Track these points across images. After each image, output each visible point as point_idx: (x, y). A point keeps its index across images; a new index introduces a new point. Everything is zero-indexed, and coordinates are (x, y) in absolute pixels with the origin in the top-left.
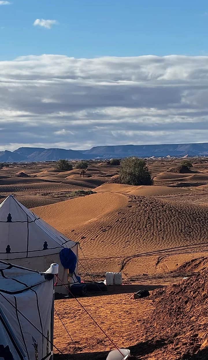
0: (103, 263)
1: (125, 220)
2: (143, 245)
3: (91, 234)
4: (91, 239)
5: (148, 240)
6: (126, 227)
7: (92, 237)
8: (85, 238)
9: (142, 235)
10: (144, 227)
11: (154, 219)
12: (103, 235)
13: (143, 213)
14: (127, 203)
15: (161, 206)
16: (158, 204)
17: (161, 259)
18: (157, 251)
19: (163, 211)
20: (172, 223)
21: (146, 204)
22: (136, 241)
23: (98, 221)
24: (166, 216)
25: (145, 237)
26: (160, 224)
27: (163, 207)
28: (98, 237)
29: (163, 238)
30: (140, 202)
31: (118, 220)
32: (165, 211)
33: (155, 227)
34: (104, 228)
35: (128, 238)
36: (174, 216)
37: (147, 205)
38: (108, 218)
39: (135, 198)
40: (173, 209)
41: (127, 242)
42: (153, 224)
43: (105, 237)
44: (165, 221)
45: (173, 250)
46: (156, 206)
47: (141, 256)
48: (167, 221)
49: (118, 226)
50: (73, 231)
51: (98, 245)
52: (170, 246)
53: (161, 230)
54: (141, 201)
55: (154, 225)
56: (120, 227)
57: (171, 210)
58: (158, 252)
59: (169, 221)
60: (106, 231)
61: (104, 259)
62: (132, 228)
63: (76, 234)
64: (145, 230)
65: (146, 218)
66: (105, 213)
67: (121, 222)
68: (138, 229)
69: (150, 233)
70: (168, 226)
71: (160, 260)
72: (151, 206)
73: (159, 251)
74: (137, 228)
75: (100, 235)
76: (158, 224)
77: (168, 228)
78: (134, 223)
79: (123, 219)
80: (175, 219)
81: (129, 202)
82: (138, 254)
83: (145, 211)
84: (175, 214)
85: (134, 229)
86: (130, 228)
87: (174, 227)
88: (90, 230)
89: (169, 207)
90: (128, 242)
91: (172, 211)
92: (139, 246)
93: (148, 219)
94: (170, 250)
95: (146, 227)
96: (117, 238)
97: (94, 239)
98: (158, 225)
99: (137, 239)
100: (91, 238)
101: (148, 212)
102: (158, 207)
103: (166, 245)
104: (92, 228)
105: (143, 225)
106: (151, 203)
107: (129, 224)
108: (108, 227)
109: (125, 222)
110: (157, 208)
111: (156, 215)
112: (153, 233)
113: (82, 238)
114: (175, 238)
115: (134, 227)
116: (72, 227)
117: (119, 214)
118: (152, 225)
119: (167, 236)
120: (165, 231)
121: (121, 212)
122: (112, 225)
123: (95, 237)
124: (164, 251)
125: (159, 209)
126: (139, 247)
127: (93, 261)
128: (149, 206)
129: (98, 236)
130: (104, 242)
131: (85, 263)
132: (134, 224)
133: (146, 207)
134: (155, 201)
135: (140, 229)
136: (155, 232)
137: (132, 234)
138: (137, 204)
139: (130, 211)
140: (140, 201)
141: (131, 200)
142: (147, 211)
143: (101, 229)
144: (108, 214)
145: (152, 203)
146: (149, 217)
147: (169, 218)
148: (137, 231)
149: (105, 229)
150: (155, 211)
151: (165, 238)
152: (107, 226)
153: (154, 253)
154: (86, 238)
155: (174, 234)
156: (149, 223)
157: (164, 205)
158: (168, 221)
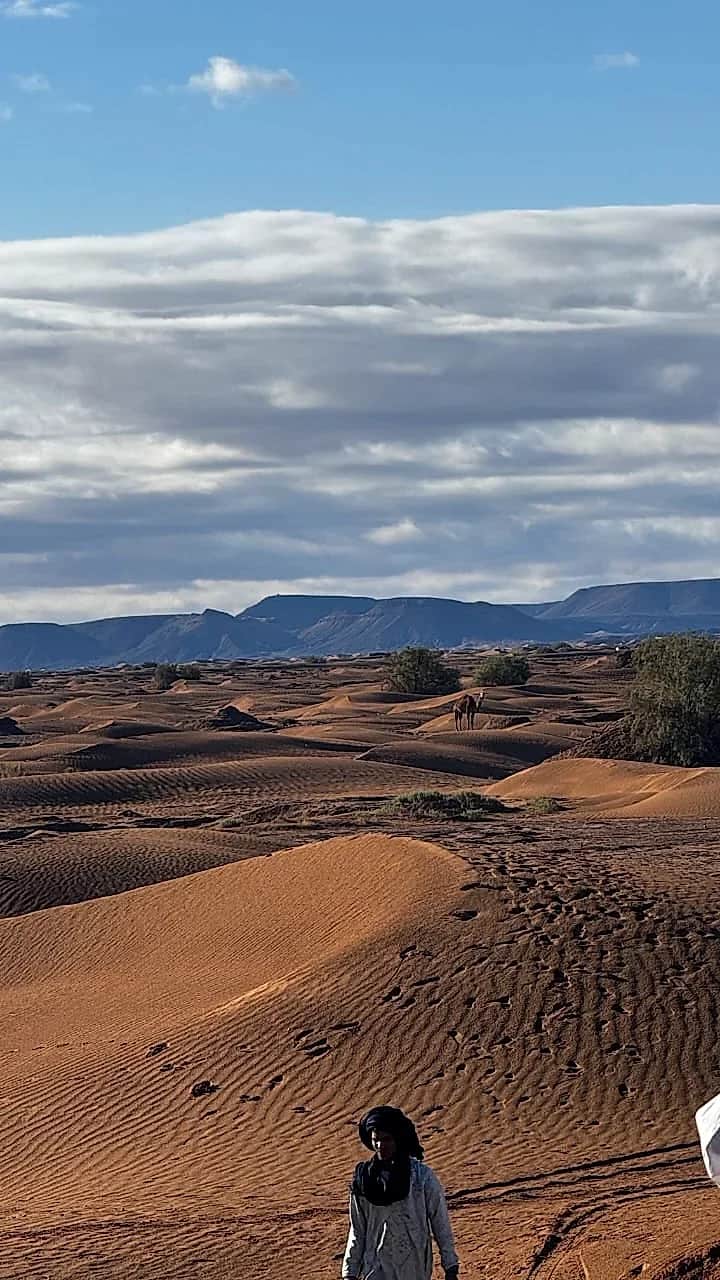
0: (253, 1249)
1: (432, 991)
2: (508, 1131)
3: (244, 1068)
4: (244, 1098)
5: (539, 1100)
6: (430, 1029)
7: (252, 1083)
8: (213, 1089)
9: (510, 1075)
10: (527, 1026)
11: (587, 980)
12: (306, 1075)
13: (532, 950)
14: (454, 895)
15: (633, 909)
16: (614, 900)
17: (574, 1224)
18: (578, 1169)
19: (638, 935)
20: (681, 1003)
21: (555, 898)
22: (474, 1104)
23: (292, 997)
24: (650, 965)
25: (524, 1087)
26: (617, 1008)
27: (640, 917)
28: (277, 1088)
29: (622, 1088)
30: (524, 890)
31: (396, 991)
32: (651, 939)
33: (588, 1030)
34: (315, 1037)
35: (438, 1089)
36: (695, 968)
37: (555, 904)
38: (348, 976)
39: (502, 870)
40: (692, 925)
41: (429, 1112)
42: (578, 1009)
43: (315, 1088)
44: (642, 994)
45: (663, 1158)
46: (602, 910)
47: (477, 1201)
48: (653, 993)
49: (392, 1024)
50: (160, 1048)
51: (273, 1130)
52: (657, 1133)
53: (616, 1046)
54: (531, 883)
55: (579, 1016)
56: (398, 1032)
57: (683, 932)
58: (581, 1173)
59: (666, 994)
60: (326, 1049)
61: (263, 1226)
62: (465, 1035)
63: (169, 1067)
64: (533, 1046)
65: (547, 977)
66: (335, 949)
67: (410, 1001)
68: (495, 1038)
69: (555, 1062)
70: (659, 1020)
71: (566, 1231)
72: (579, 913)
73: (586, 1167)
74: (489, 1036)
75: (293, 1073)
76: (606, 1012)
77: (658, 1031)
78: (476, 1008)
79: (422, 983)
80: (696, 978)
81: (464, 888)
82: (466, 1185)
83: (542, 938)
84: (702, 952)
85: (475, 1037)
86: (453, 1034)
87: (685, 1027)
88: (244, 1047)
89: (675, 916)
90: (434, 1113)
91: (689, 936)
92: (488, 1137)
93: (551, 985)
94: (650, 1160)
95: (537, 1027)
96: (378, 1090)
97: (257, 1099)
98: (603, 1016)
99: (485, 1096)
100: (241, 1093)
101: (556, 942)
102: (615, 914)
103: (633, 1131)
104: (256, 1035)
105: (523, 1019)
106: (577, 897)
107: (449, 1011)
108: (339, 1027)
109: (431, 1004)
110: (611, 921)
111: (601, 959)
112: (571, 1064)
113: (195, 1094)
114: (686, 1092)
115: (476, 1029)
116: (163, 1024)
117: (403, 956)
118: (573, 1016)
119: (644, 1077)
120: (639, 1050)
121: (413, 948)
122: (361, 1017)
123: (266, 1083)
124: (612, 1169)
125: (620, 927)
126: (489, 1142)
127: (206, 1235)
128: (569, 909)
129: (279, 1078)
130: (309, 1113)
131: (156, 1248)
132: (479, 1009)
133: (552, 918)
134: (605, 882)
135: (507, 1040)
136: (582, 1053)
137: (462, 1067)
138: (506, 901)
139: (462, 939)
140: (523, 884)
141: (474, 880)
142: (554, 937)
143: (304, 1039)
144: (344, 961)
145: (587, 893)
146: (558, 975)
147: (664, 978)
148: (489, 1050)
149: (323, 1041)
150: (596, 936)
151: (632, 1090)
152: (334, 1023)
153: (555, 1179)
154: (218, 1091)
155: (684, 1065)
156: (557, 1007)
157: (651, 905)
158: (659, 995)
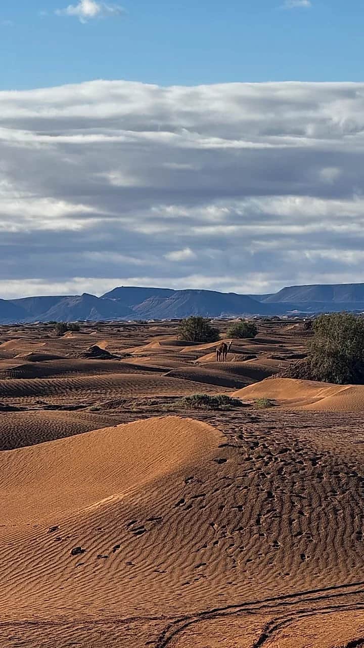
0: (102, 638)
1: (202, 501)
2: (241, 577)
3: (99, 541)
4: (99, 557)
5: (258, 561)
6: (200, 522)
7: (103, 549)
8: (83, 551)
9: (243, 548)
10: (252, 522)
11: (285, 497)
12: (133, 545)
13: (256, 481)
14: (214, 450)
15: (310, 460)
16: (300, 454)
17: (275, 628)
18: (278, 599)
19: (313, 474)
20: (335, 511)
21: (269, 453)
22: (223, 563)
23: (126, 503)
24: (320, 490)
25: (250, 554)
26: (301, 513)
27: (314, 464)
28: (117, 551)
29: (303, 556)
30: (252, 448)
31: (182, 501)
32: (320, 476)
33: (285, 524)
34: (137, 525)
35: (204, 554)
36: (344, 493)
37: (269, 456)
38: (156, 493)
39: (241, 437)
40: (342, 469)
41: (198, 567)
42: (280, 513)
43: (138, 552)
44: (314, 506)
45: (324, 594)
46: (294, 460)
47: (223, 615)
48: (321, 505)
49: (179, 518)
50: (55, 529)
51: (115, 573)
52: (322, 580)
53: (300, 533)
54: (256, 444)
55: (280, 517)
56: (183, 523)
57: (337, 473)
58: (279, 601)
59: (327, 506)
60: (144, 531)
61: (108, 625)
62: (219, 525)
63: (59, 539)
64: (255, 532)
65: (264, 495)
66: (151, 477)
67: (190, 506)
68: (235, 527)
69: (267, 541)
70: (323, 520)
71: (271, 632)
72: (281, 461)
73: (281, 598)
74: (231, 526)
75: (126, 544)
76: (295, 515)
77: (322, 526)
78: (225, 511)
79: (196, 497)
80: (343, 498)
81: (220, 447)
82: (218, 606)
83: (262, 474)
84: (347, 484)
85: (224, 527)
86: (212, 524)
87: (337, 524)
88: (100, 529)
89: (333, 464)
90: (201, 567)
91: (340, 475)
92: (230, 580)
93: (266, 499)
94: (316, 595)
95: (258, 522)
96: (171, 554)
97: (106, 557)
98: (293, 517)
99: (229, 558)
100: (98, 553)
101: (269, 476)
102: (301, 462)
103: (308, 579)
104: (106, 523)
105: (250, 518)
106: (281, 452)
107: (211, 512)
108: (151, 519)
109: (201, 508)
110: (298, 466)
111: (292, 486)
112: (275, 542)
113: (73, 554)
114: (337, 558)
115: (225, 522)
116: (56, 516)
117: (186, 483)
118: (277, 517)
119: (314, 550)
120: (312, 536)
121: (192, 478)
122: (163, 515)
123: (111, 549)
124: (296, 599)
125: (303, 469)
126: (230, 583)
127: (76, 630)
128: (276, 459)
129: (118, 547)
130: (134, 565)
131: (50, 636)
132: (226, 512)
133: (267, 464)
134: (296, 445)
135: (241, 528)
136: (281, 537)
137: (217, 542)
138: (242, 454)
139: (218, 474)
140: (252, 445)
141: (225, 442)
142: (268, 474)
143: (132, 525)
144: (157, 484)
145: (286, 450)
146: (270, 494)
147: (326, 497)
148: (231, 534)
149: (143, 527)
150: (290, 474)
151: (308, 557)
152: (149, 517)
153: (265, 604)
154: (85, 553)
155: (336, 544)
156: (268, 512)
157: (320, 458)
158: (323, 507)
